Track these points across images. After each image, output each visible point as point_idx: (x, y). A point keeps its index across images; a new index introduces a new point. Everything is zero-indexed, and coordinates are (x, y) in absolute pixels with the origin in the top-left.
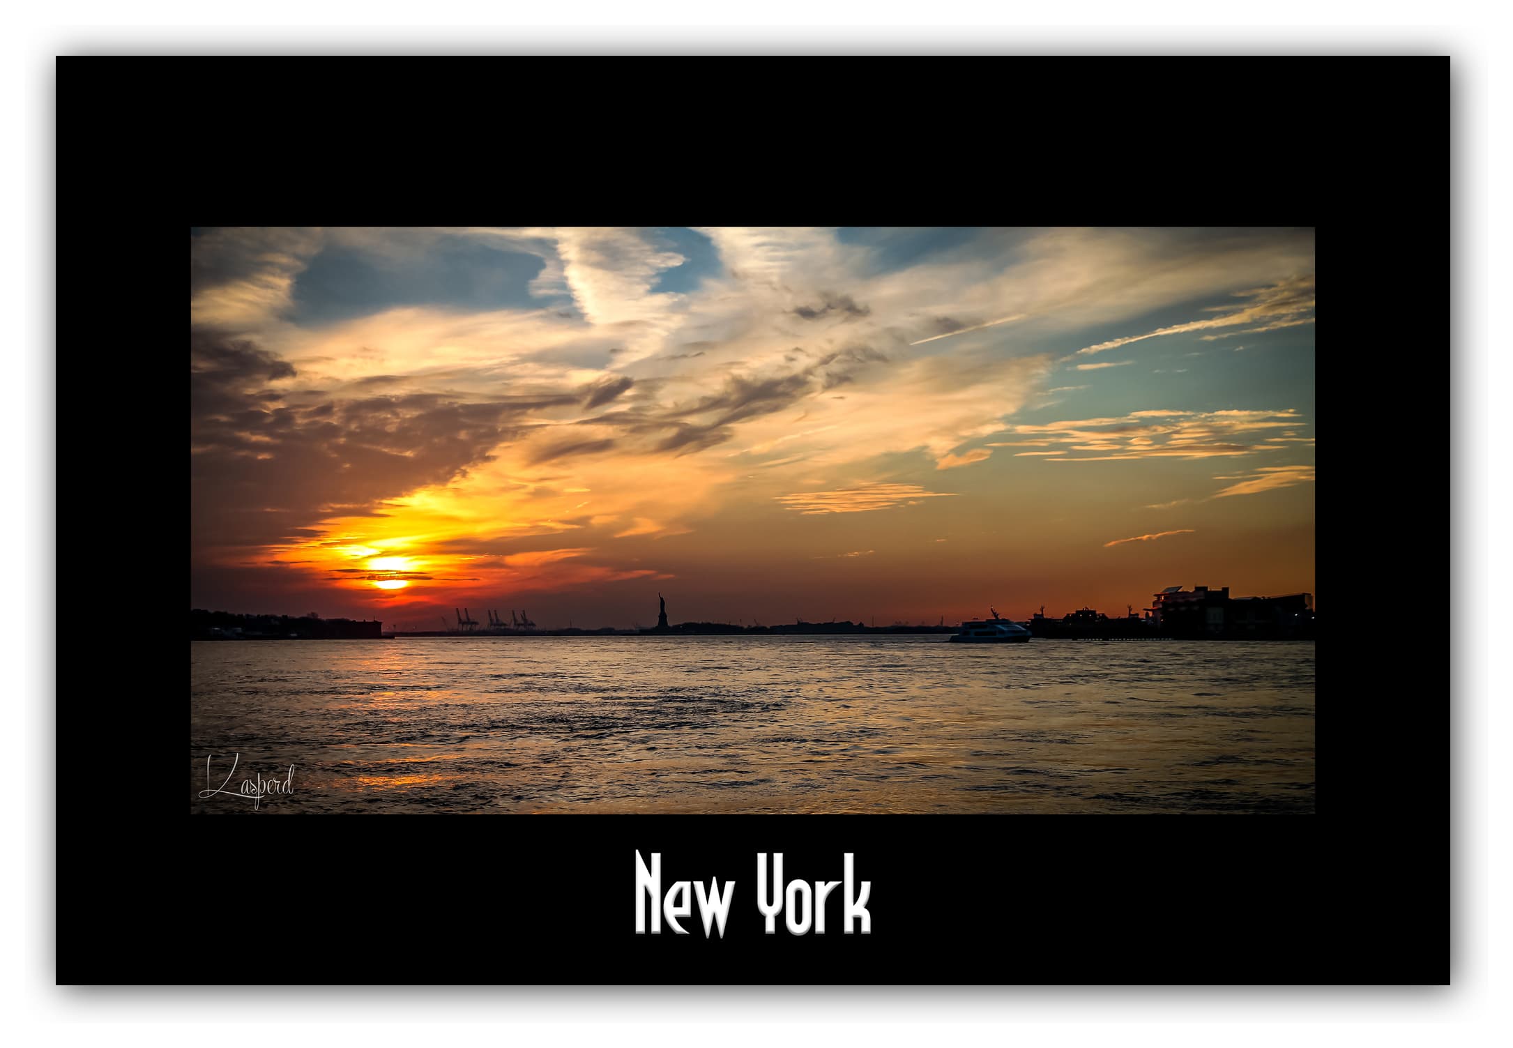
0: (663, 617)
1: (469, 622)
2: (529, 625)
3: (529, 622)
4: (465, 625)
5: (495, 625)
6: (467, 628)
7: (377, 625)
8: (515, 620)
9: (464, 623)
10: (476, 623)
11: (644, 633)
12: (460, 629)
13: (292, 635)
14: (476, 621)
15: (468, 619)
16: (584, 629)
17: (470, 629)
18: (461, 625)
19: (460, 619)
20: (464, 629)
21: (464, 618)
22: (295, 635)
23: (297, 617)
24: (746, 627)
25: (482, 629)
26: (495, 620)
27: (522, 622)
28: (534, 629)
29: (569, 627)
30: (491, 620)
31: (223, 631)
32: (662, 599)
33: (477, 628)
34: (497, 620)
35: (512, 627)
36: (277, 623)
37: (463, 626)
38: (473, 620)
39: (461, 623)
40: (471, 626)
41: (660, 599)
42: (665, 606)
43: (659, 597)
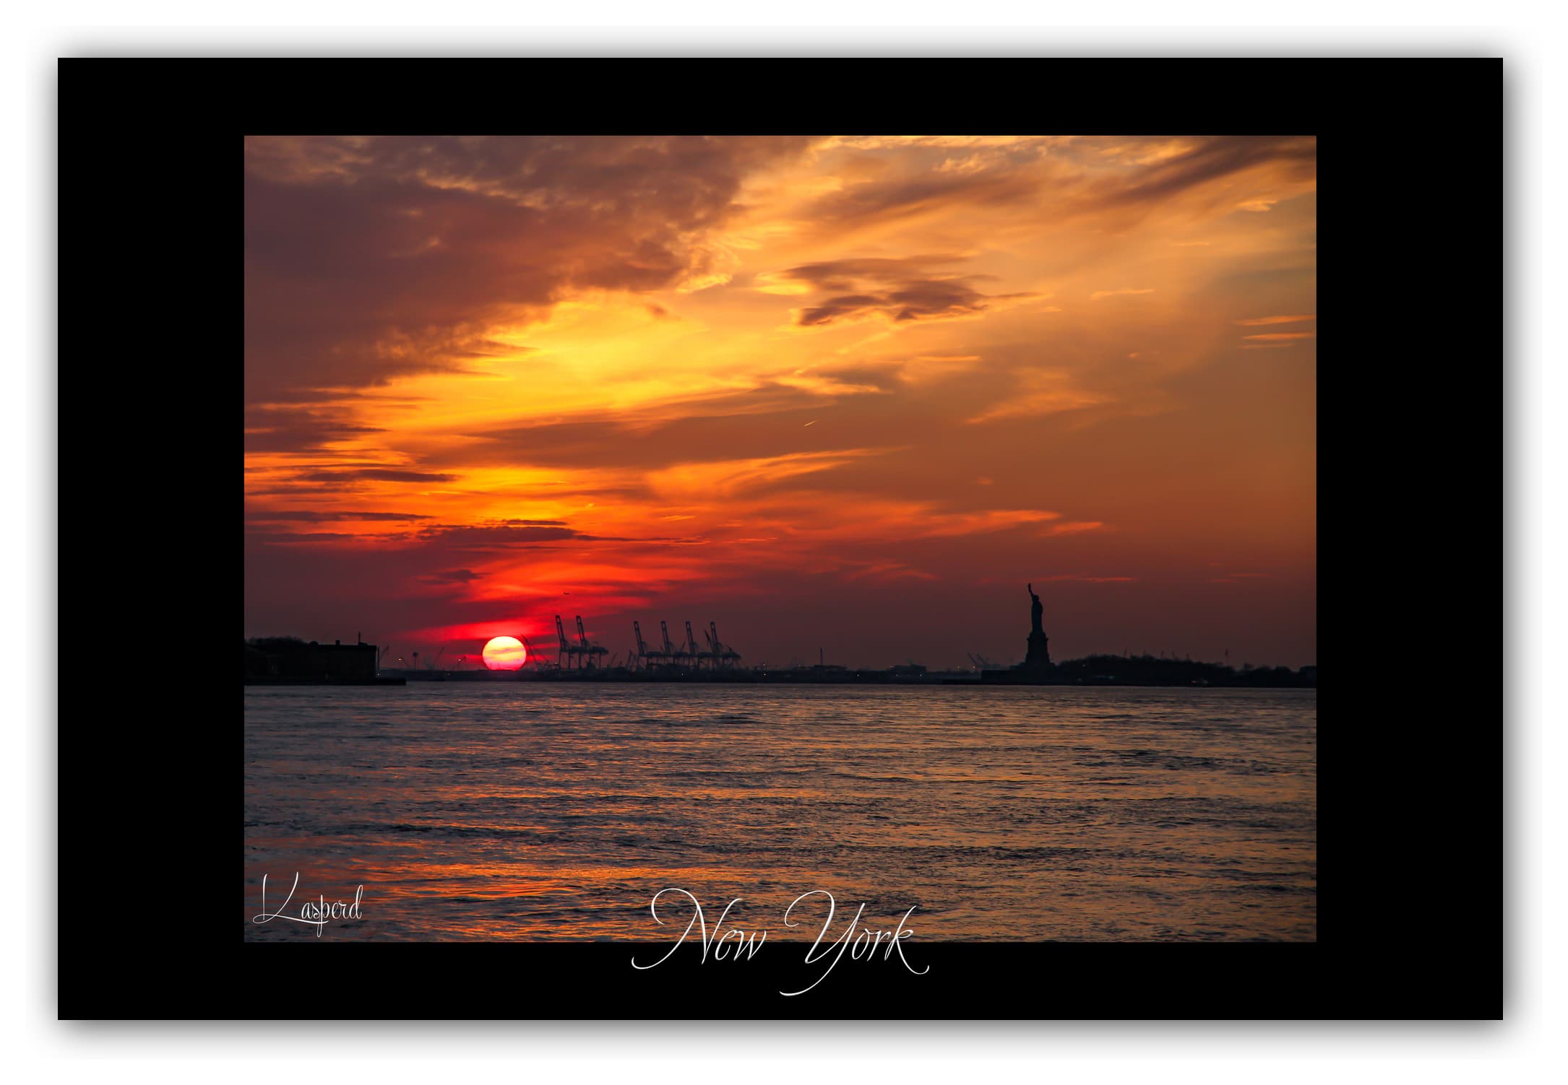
0: (1038, 641)
1: (586, 649)
2: (726, 657)
3: (725, 650)
4: (576, 656)
6: (579, 662)
7: (366, 653)
8: (692, 644)
9: (573, 651)
10: (602, 651)
11: (993, 678)
12: (564, 665)
14: (598, 645)
16: (853, 667)
17: (589, 664)
18: (566, 655)
19: (563, 640)
20: (574, 666)
24: (1238, 668)
25: (615, 666)
27: (709, 650)
28: (735, 666)
29: (818, 663)
30: (641, 644)
32: (1035, 598)
33: (603, 663)
37: (570, 657)
38: (595, 645)
39: (565, 651)
40: (590, 658)
41: (1031, 598)
42: (1043, 616)
43: (1029, 594)
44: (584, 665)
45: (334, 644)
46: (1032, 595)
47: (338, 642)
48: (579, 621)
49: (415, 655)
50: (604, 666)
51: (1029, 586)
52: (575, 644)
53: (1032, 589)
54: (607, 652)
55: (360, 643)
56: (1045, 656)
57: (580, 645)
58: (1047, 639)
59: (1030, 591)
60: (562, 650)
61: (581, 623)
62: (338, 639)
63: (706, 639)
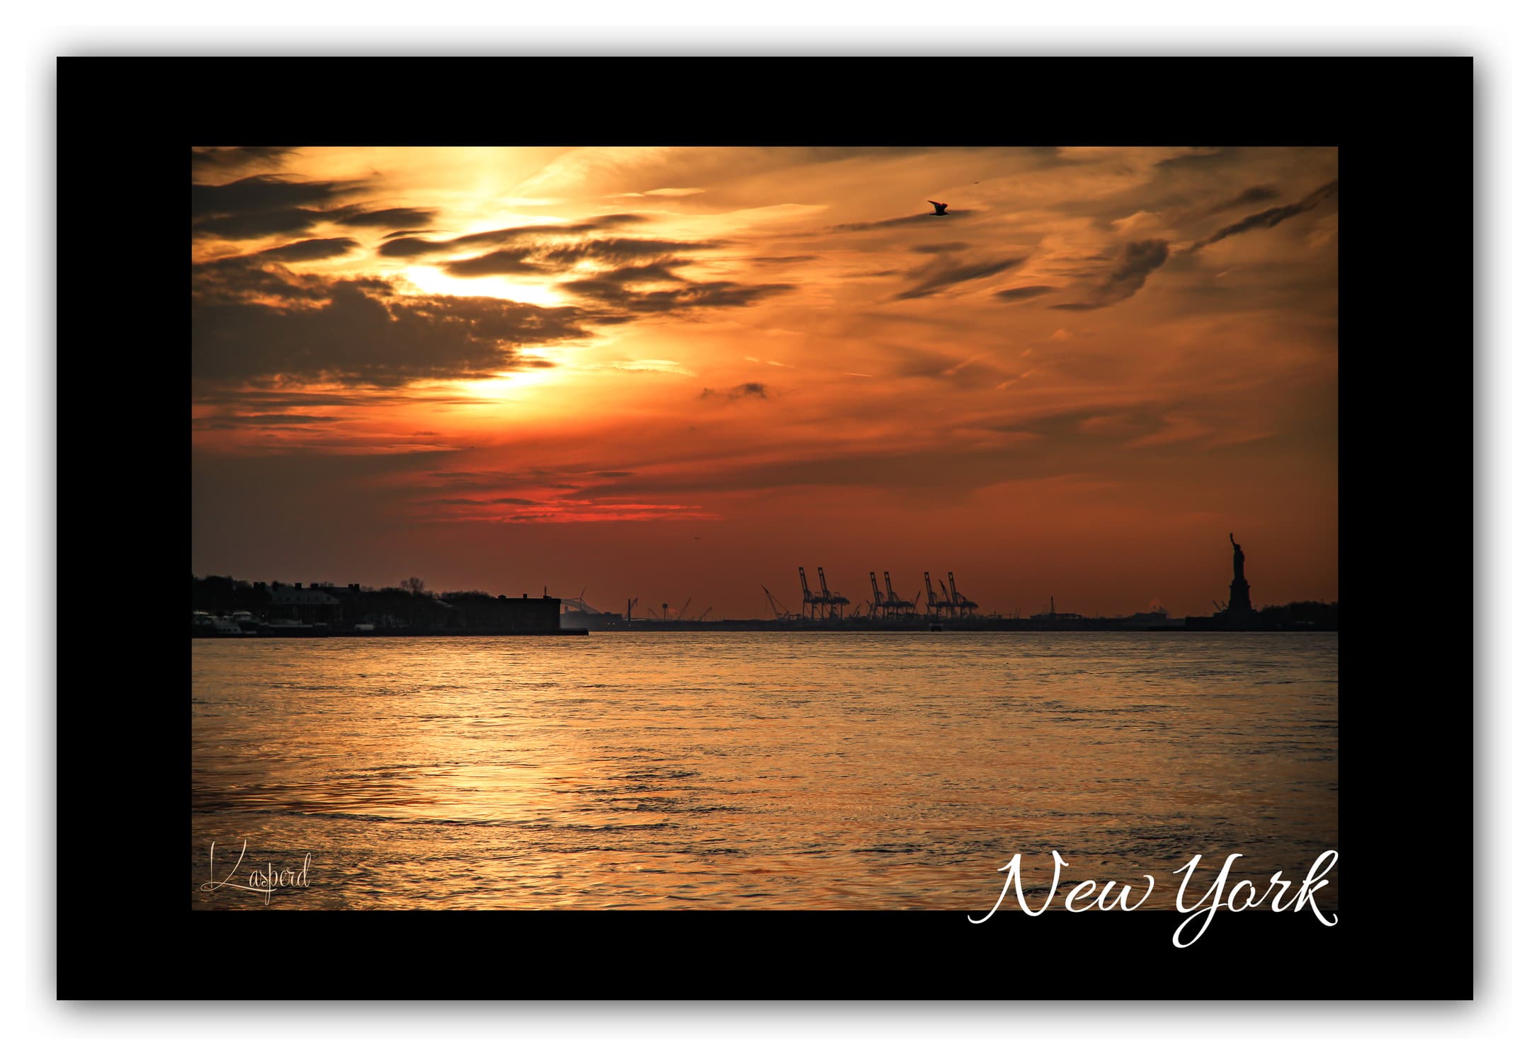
0: (1240, 588)
1: (827, 599)
2: (963, 605)
3: (963, 601)
4: (819, 606)
5: (886, 605)
6: (822, 612)
7: (552, 604)
8: (931, 594)
9: (816, 601)
10: (843, 601)
12: (808, 617)
13: (363, 627)
14: (842, 596)
15: (825, 591)
17: (832, 614)
18: (809, 605)
19: (806, 591)
20: (817, 616)
21: (816, 590)
22: (370, 627)
23: (377, 588)
25: (855, 615)
26: (886, 596)
27: (948, 601)
28: (973, 613)
30: (877, 594)
31: (214, 617)
32: (1237, 547)
33: (845, 612)
34: (891, 594)
35: (922, 610)
36: (334, 601)
37: (813, 607)
38: (837, 595)
39: (809, 602)
40: (832, 608)
41: (1233, 547)
42: (1245, 564)
43: (1231, 543)
44: (826, 615)
45: (522, 597)
46: (1234, 544)
47: (525, 595)
48: (821, 572)
49: (665, 606)
50: (845, 615)
51: (1231, 536)
52: (817, 595)
53: (1233, 538)
54: (848, 603)
55: (545, 597)
56: (1247, 602)
57: (822, 595)
58: (1249, 587)
59: (1232, 540)
60: (806, 601)
61: (823, 575)
62: (525, 593)
63: (941, 587)
